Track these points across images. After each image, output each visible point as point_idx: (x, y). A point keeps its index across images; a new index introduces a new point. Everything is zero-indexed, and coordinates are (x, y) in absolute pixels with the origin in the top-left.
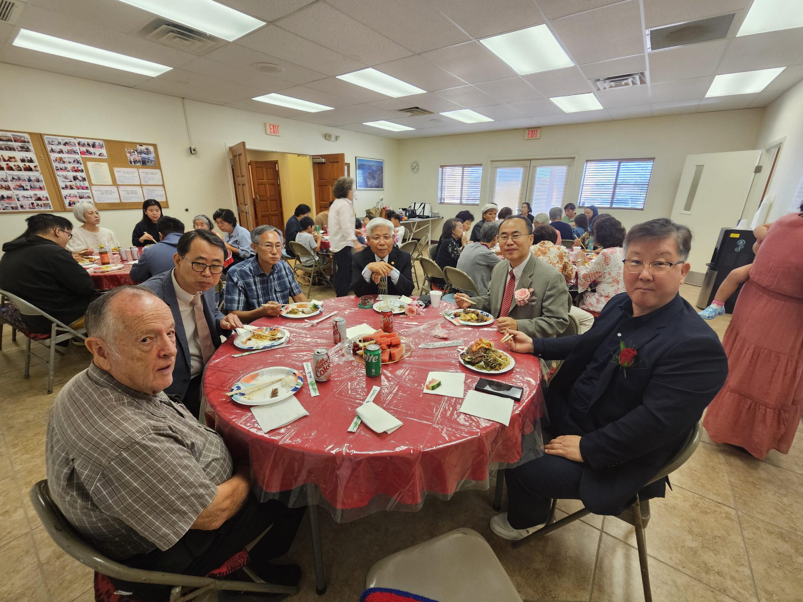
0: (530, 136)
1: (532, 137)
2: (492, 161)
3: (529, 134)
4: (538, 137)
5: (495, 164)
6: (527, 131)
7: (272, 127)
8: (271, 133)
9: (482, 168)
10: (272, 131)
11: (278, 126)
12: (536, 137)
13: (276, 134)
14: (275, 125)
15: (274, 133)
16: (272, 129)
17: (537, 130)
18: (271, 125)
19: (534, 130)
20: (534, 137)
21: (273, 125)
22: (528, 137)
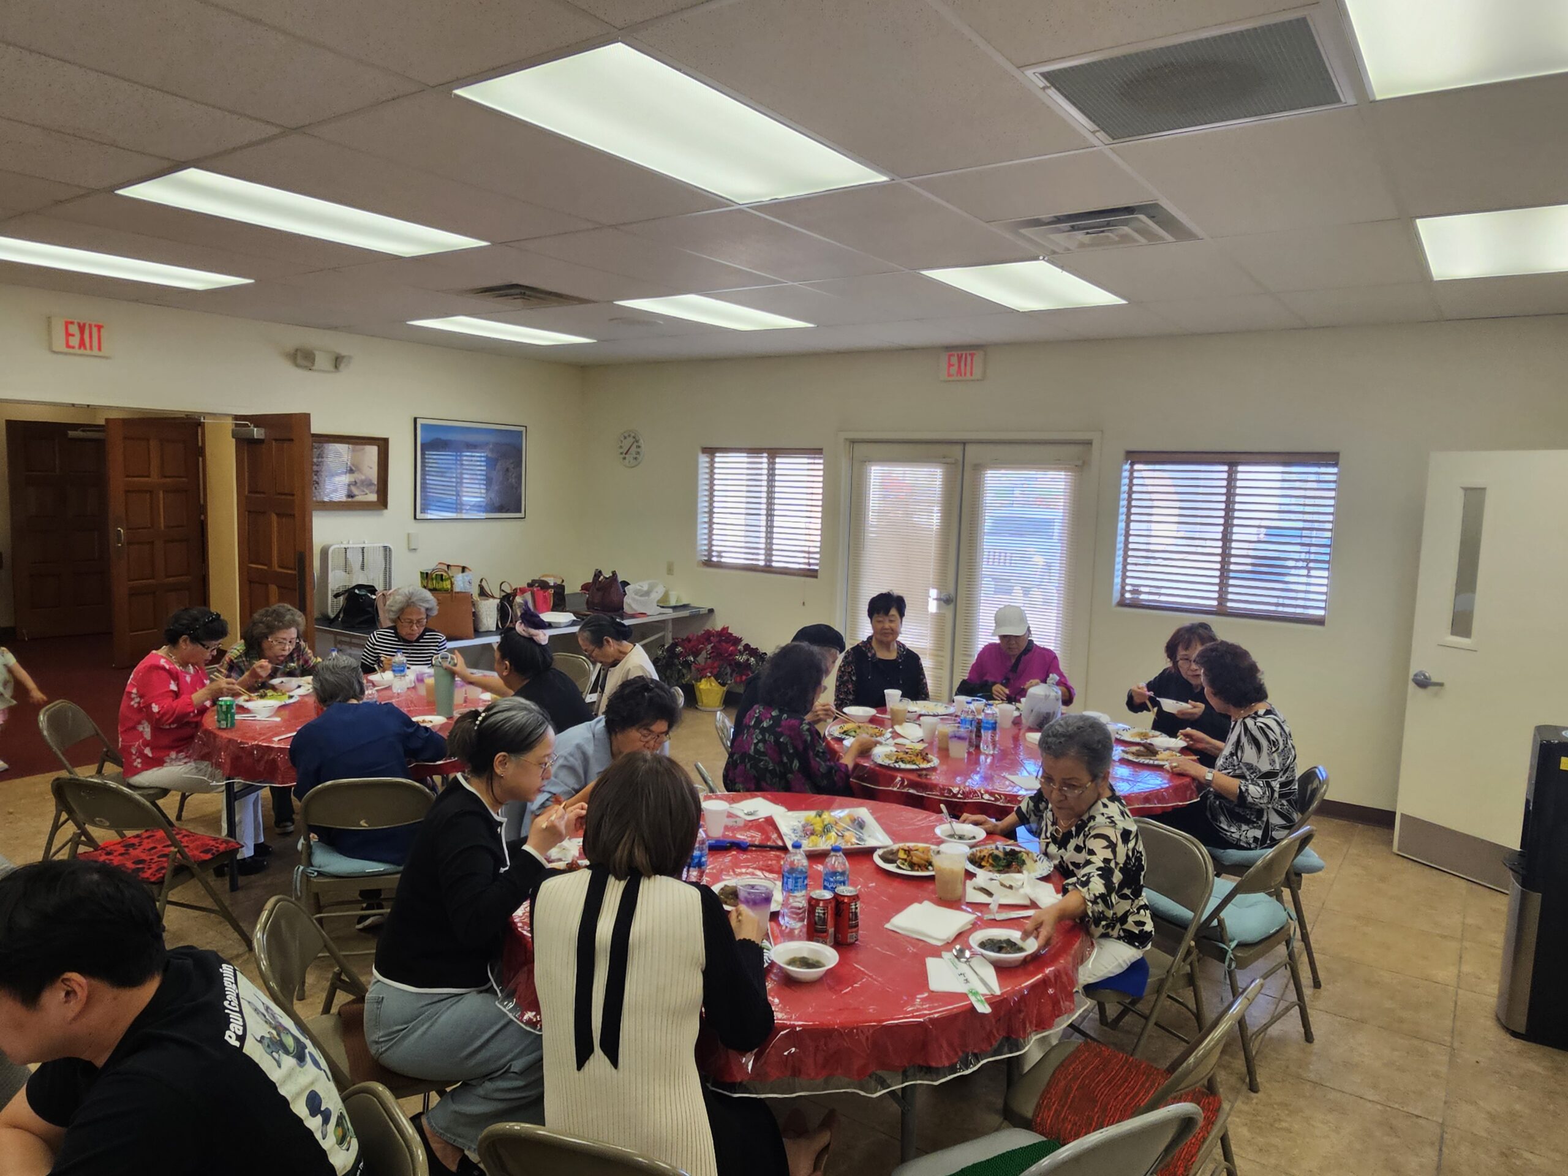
0: (954, 370)
1: (959, 372)
2: (853, 442)
3: (950, 365)
4: (978, 372)
5: (861, 449)
6: (944, 357)
7: (74, 329)
8: (68, 346)
9: (821, 461)
10: (75, 341)
11: (99, 327)
12: (971, 374)
13: (88, 352)
14: (90, 326)
15: (80, 347)
16: (73, 335)
17: (972, 355)
18: (72, 323)
19: (964, 352)
20: (965, 374)
21: (79, 324)
22: (949, 375)
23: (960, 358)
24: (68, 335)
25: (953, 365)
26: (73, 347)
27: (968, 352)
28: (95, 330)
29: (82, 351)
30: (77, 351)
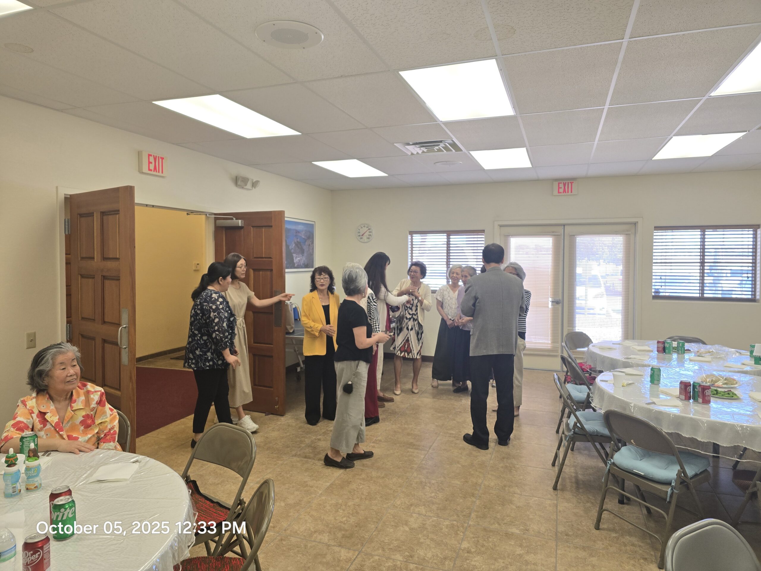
0: (561, 190)
1: (564, 191)
2: (501, 226)
3: (559, 188)
4: (575, 191)
6: (555, 184)
7: (152, 159)
10: (152, 167)
11: (162, 159)
12: (571, 192)
13: (157, 174)
14: (159, 157)
15: (154, 171)
16: (151, 163)
17: (572, 183)
18: (151, 155)
19: (567, 182)
20: (568, 192)
21: (154, 156)
22: (559, 192)
23: (565, 185)
24: (150, 163)
25: (561, 188)
26: (151, 170)
27: (569, 182)
28: (160, 160)
29: (155, 173)
30: (152, 173)
